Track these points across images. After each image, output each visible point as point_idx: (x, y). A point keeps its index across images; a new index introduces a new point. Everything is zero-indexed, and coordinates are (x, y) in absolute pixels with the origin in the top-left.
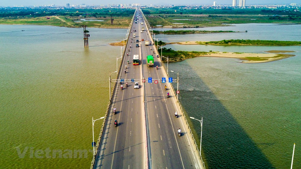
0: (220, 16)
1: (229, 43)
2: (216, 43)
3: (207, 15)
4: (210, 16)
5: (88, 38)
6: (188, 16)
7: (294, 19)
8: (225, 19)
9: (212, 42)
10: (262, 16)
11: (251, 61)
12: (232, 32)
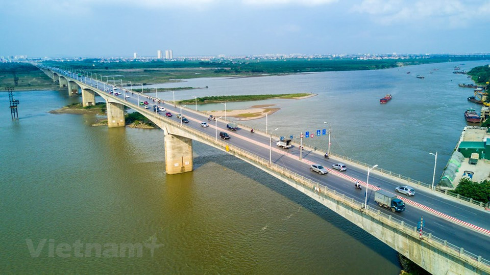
0: (157, 71)
1: (205, 101)
2: (191, 102)
3: (141, 70)
4: (145, 71)
5: (16, 106)
6: (118, 71)
7: (240, 72)
8: (167, 74)
9: (184, 101)
10: (204, 69)
11: (248, 118)
12: (191, 88)
